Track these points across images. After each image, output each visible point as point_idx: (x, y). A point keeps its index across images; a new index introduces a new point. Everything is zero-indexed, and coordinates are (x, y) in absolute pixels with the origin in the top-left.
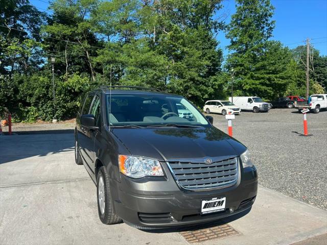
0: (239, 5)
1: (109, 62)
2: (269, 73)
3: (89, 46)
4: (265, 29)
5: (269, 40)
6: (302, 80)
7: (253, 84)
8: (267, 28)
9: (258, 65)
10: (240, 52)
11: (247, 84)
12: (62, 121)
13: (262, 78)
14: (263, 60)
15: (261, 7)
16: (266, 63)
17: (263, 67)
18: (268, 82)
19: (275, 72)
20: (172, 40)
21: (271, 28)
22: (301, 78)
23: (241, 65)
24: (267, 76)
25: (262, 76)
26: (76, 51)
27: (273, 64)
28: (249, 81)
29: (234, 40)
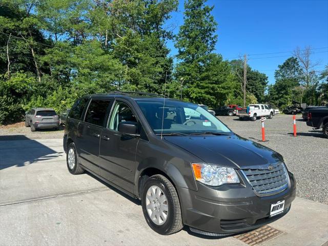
0: (186, 18)
1: (58, 63)
2: (212, 83)
3: (36, 43)
4: (209, 42)
5: (212, 52)
6: (238, 91)
7: (199, 93)
8: (211, 41)
9: (204, 75)
10: (187, 62)
11: (194, 92)
12: (3, 126)
13: (207, 87)
14: (207, 70)
15: (206, 21)
16: (210, 73)
17: (207, 77)
19: (217, 82)
20: (126, 45)
21: (214, 42)
22: (237, 89)
23: (189, 75)
24: (211, 86)
25: (207, 85)
26: (20, 47)
27: (216, 75)
28: (195, 90)
29: (182, 50)
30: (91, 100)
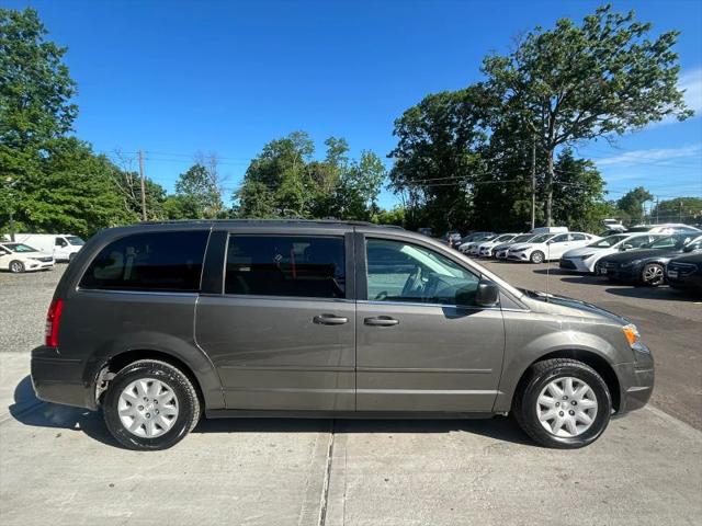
2: (78, 195)
4: (58, 114)
5: (67, 134)
7: (50, 212)
8: (63, 113)
9: (57, 176)
11: (36, 210)
13: (67, 202)
14: (61, 168)
15: (50, 71)
16: (70, 175)
17: (64, 182)
18: (77, 210)
19: (86, 193)
21: (69, 116)
23: (18, 172)
24: (77, 199)
25: (65, 198)
27: (83, 180)
28: (39, 205)
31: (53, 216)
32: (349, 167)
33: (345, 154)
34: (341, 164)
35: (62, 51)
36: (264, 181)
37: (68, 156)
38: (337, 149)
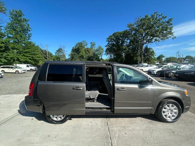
4: (27, 35)
5: (29, 40)
7: (25, 59)
9: (26, 51)
14: (28, 49)
16: (30, 50)
18: (32, 58)
19: (34, 54)
21: (30, 36)
24: (31, 56)
25: (29, 56)
27: (33, 51)
28: (22, 57)
30: (49, 64)
31: (26, 60)
32: (96, 49)
33: (95, 46)
34: (94, 48)
35: (28, 20)
36: (76, 52)
37: (29, 46)
38: (93, 45)
